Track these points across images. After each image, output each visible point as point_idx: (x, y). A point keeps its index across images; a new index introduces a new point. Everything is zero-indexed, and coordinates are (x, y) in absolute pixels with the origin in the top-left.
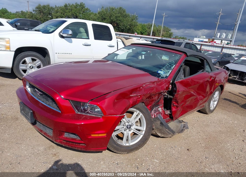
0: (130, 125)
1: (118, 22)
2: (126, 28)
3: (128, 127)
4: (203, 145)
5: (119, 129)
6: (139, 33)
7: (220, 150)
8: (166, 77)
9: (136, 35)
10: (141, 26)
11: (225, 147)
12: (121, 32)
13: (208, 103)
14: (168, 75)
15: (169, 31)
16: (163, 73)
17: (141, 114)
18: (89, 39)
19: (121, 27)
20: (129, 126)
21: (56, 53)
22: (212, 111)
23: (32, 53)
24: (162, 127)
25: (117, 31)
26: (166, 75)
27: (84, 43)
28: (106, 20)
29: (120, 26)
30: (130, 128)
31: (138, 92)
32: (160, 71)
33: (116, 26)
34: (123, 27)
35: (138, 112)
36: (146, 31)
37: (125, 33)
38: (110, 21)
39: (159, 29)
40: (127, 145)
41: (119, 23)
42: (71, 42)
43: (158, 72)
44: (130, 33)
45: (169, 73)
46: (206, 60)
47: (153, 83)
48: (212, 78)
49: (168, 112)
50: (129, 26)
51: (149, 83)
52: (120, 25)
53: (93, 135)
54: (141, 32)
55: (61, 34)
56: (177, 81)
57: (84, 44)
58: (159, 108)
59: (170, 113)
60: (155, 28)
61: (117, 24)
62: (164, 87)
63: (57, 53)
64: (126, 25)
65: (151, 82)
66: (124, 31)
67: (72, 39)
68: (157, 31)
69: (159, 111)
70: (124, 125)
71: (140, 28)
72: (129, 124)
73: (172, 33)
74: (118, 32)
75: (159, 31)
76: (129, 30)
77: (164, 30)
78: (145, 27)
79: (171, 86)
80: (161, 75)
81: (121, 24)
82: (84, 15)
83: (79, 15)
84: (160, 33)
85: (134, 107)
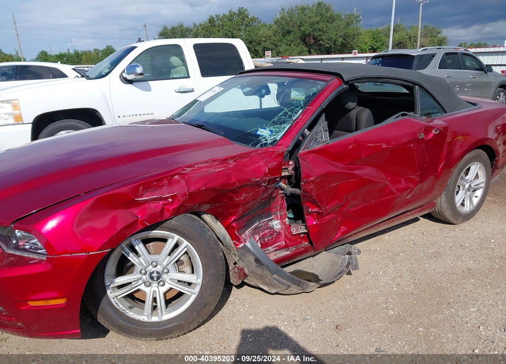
0: (158, 273)
1: (317, 34)
2: (334, 44)
3: (152, 278)
4: (391, 312)
5: (131, 283)
6: (366, 51)
7: (435, 327)
8: (274, 141)
9: (355, 56)
10: (370, 35)
11: (457, 319)
12: (325, 54)
13: (445, 195)
14: (278, 138)
15: (437, 34)
16: (270, 132)
17: (185, 243)
18: (188, 77)
19: (323, 43)
20: (155, 275)
21: (119, 117)
22: (468, 216)
23: (68, 123)
24: (262, 269)
25: (317, 53)
26: (275, 138)
27: (177, 88)
28: (292, 34)
29: (321, 42)
30: (158, 279)
31: (164, 188)
32: (262, 130)
33: (315, 43)
34: (328, 42)
35: (177, 237)
36: (382, 44)
37: (335, 53)
38: (300, 35)
39: (412, 34)
40: (155, 319)
41: (319, 36)
42: (149, 89)
43: (258, 133)
44: (346, 54)
45: (284, 132)
46: (421, 87)
47: (224, 161)
48: (434, 132)
49: (299, 229)
50: (341, 39)
51: (206, 164)
52: (322, 40)
53: (32, 304)
54: (373, 47)
55: (125, 75)
56: (307, 150)
57: (179, 91)
58: (271, 220)
59: (306, 231)
60: (404, 34)
61: (315, 38)
62: (263, 169)
63: (121, 117)
64: (334, 38)
65: (214, 161)
66: (332, 52)
67: (150, 83)
68: (408, 40)
69: (272, 228)
70: (143, 272)
71: (367, 40)
72: (154, 269)
73: (444, 38)
74: (318, 55)
75: (412, 39)
76: (344, 46)
77: (424, 35)
78: (380, 35)
79: (292, 165)
80: (263, 138)
81: (323, 37)
82: (248, 33)
83: (238, 34)
84: (416, 42)
85: (162, 228)
